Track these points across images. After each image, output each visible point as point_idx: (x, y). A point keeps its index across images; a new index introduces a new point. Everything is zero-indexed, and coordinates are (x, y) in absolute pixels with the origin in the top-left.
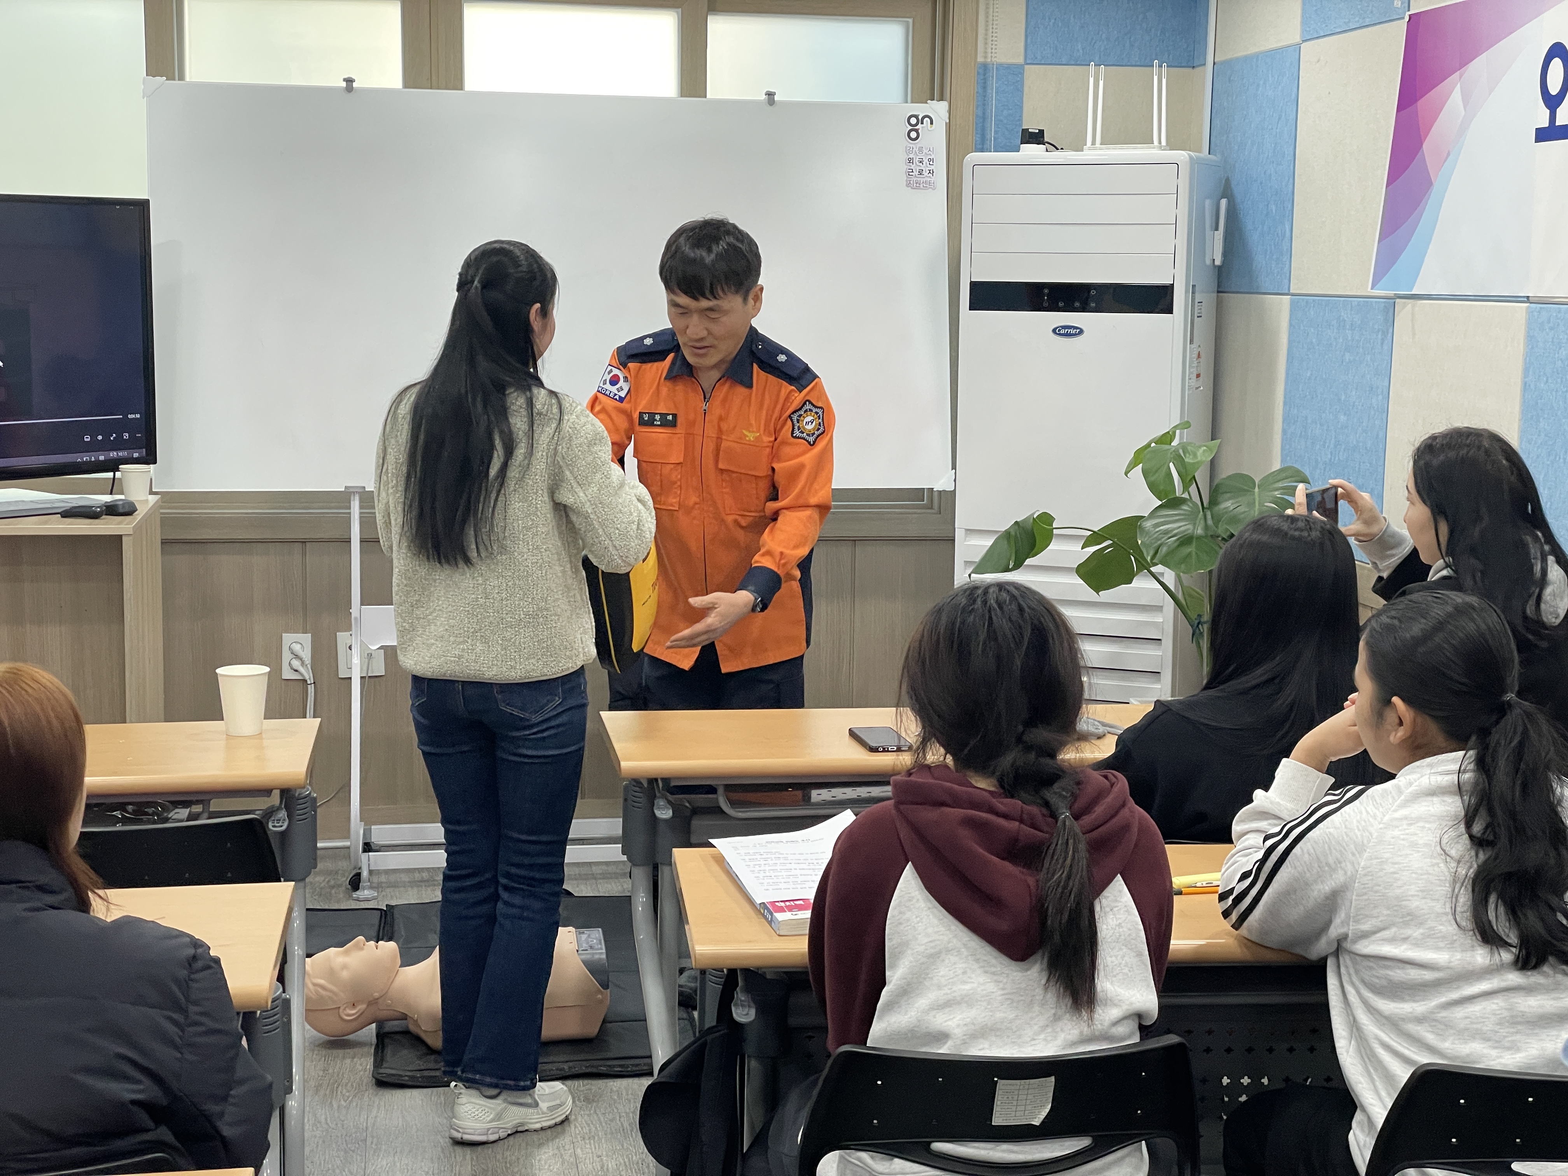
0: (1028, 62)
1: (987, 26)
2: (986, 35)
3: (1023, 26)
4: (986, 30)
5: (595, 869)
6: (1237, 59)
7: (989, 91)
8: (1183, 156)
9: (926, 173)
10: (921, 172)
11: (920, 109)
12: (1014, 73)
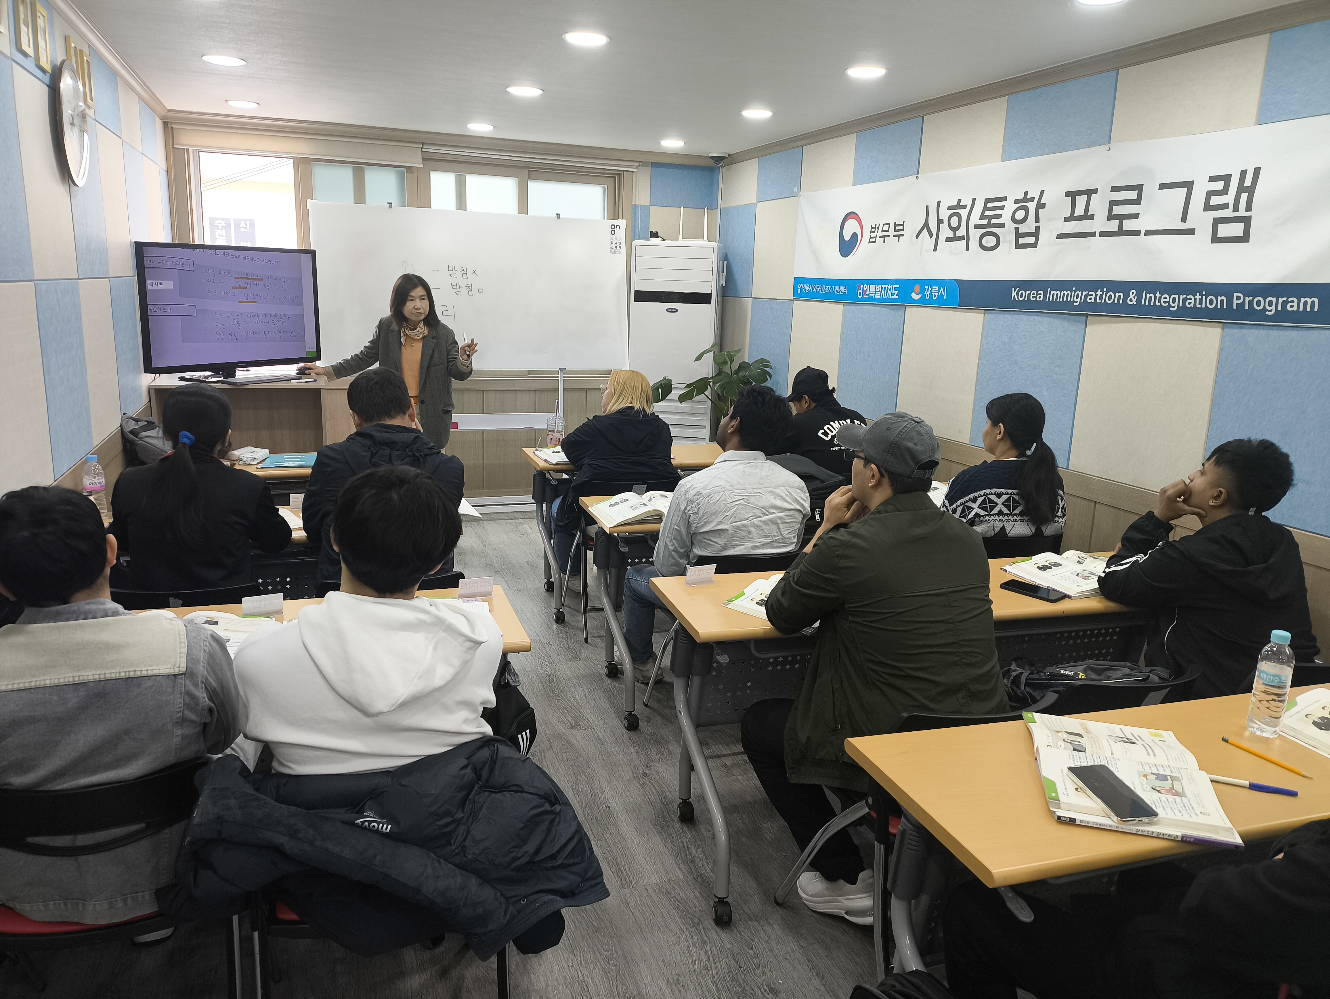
0: (651, 205)
1: (636, 190)
2: (635, 196)
3: (649, 191)
5: (494, 516)
6: (730, 207)
7: (637, 216)
8: (715, 245)
9: (618, 248)
10: (616, 247)
11: (615, 222)
12: (646, 209)
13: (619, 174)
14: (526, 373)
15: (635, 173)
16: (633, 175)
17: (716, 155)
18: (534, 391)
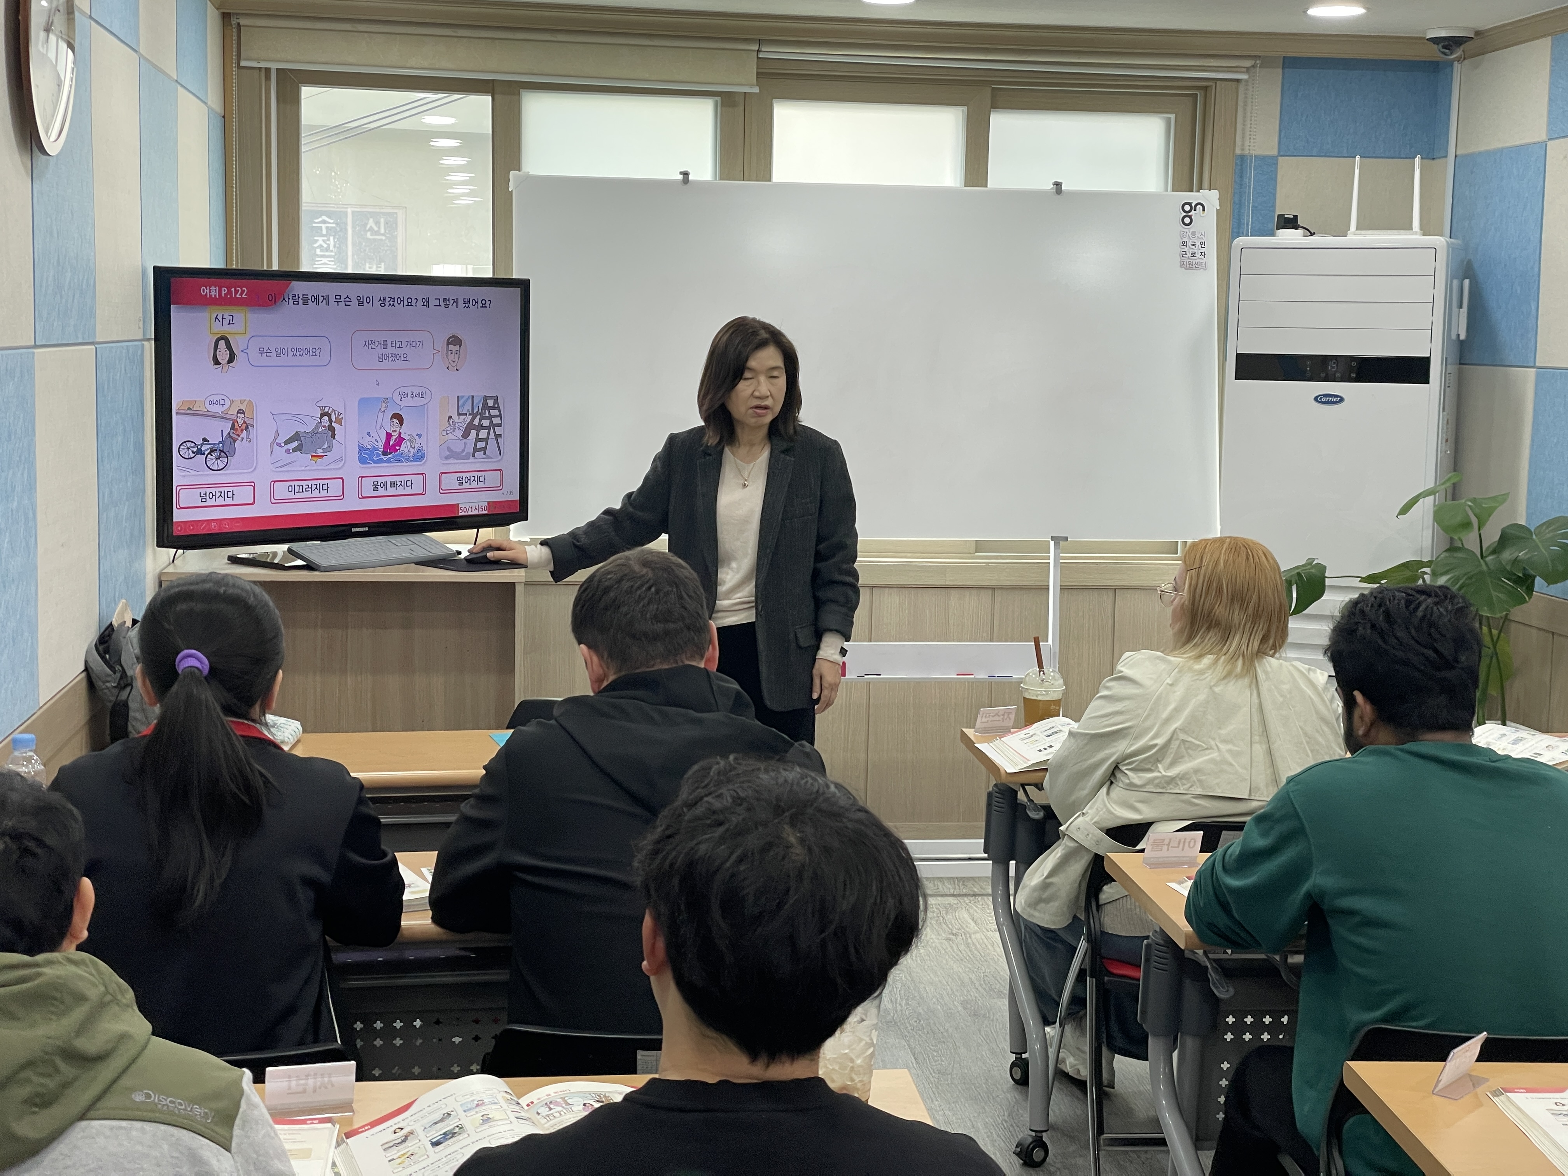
0: (1282, 154)
1: (1244, 121)
2: (1244, 129)
3: (1278, 122)
4: (1244, 125)
6: (1480, 153)
7: (1246, 180)
8: (1440, 241)
9: (1198, 255)
10: (1193, 254)
11: (1193, 197)
12: (1268, 165)
13: (1206, 88)
14: (973, 549)
15: (1243, 83)
16: (1237, 89)
17: (1443, 34)
18: (990, 592)
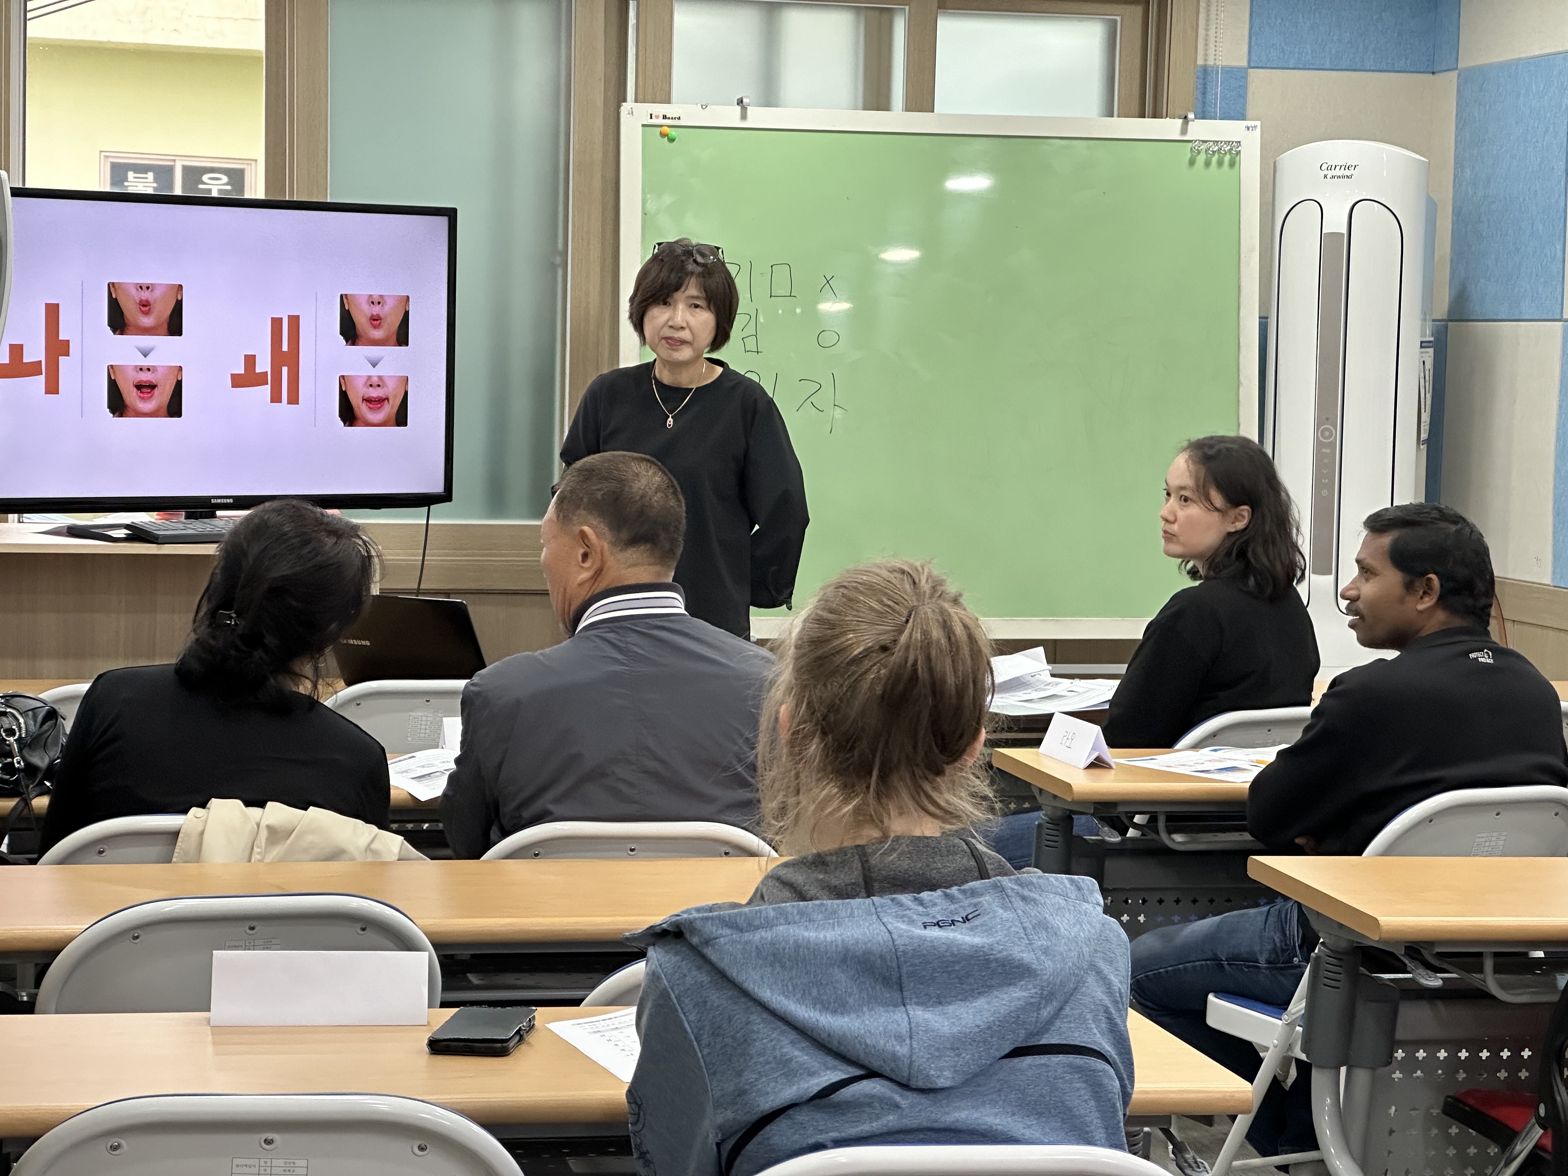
0: (1252, 65)
2: (1207, 35)
3: (1247, 26)
4: (1207, 30)
12: (1237, 78)
